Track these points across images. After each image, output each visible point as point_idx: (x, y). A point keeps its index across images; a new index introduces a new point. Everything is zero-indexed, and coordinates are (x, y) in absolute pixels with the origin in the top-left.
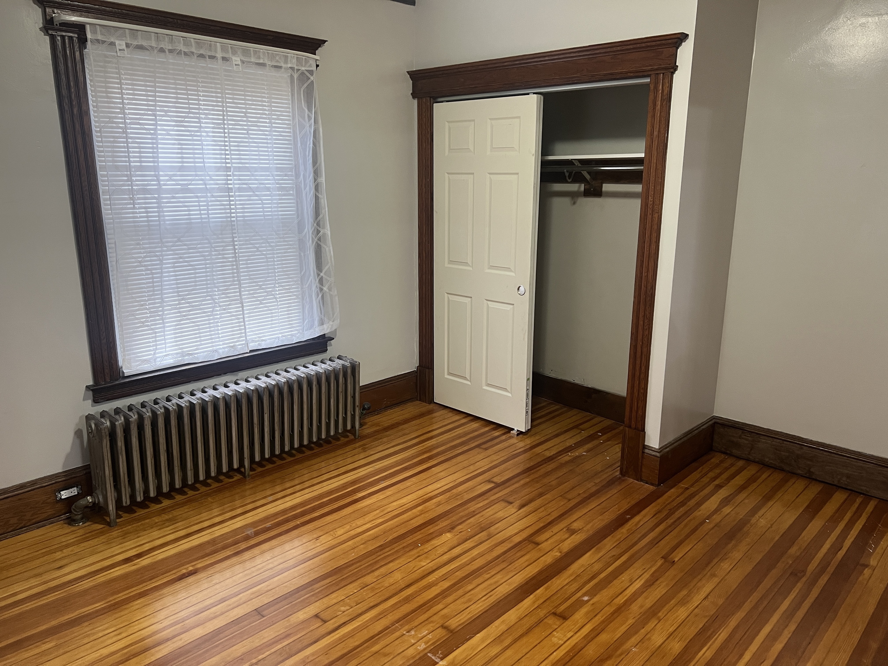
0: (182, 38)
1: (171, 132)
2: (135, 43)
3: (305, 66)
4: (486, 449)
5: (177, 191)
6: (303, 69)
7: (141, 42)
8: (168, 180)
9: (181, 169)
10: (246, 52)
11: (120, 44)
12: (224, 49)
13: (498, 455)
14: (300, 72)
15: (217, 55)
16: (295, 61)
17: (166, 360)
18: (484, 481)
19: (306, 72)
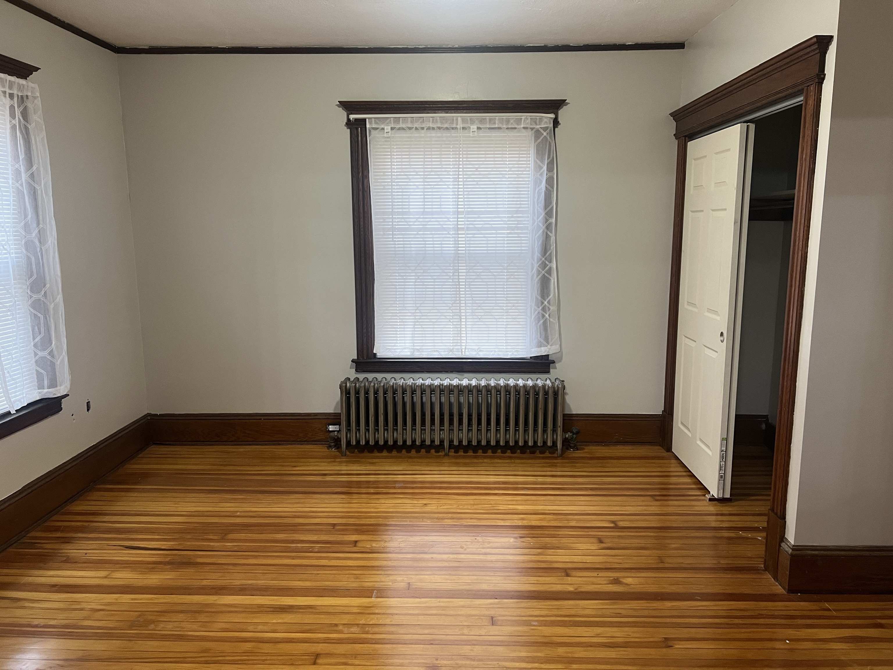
0: (431, 118)
1: (419, 187)
2: (398, 126)
3: (540, 124)
4: (657, 500)
5: (420, 230)
6: (538, 127)
7: (401, 125)
8: (415, 222)
9: (424, 213)
10: (482, 121)
11: (388, 128)
12: (464, 121)
13: (660, 508)
14: (534, 130)
15: (458, 127)
16: (529, 121)
17: (404, 352)
18: (608, 520)
19: (540, 129)
